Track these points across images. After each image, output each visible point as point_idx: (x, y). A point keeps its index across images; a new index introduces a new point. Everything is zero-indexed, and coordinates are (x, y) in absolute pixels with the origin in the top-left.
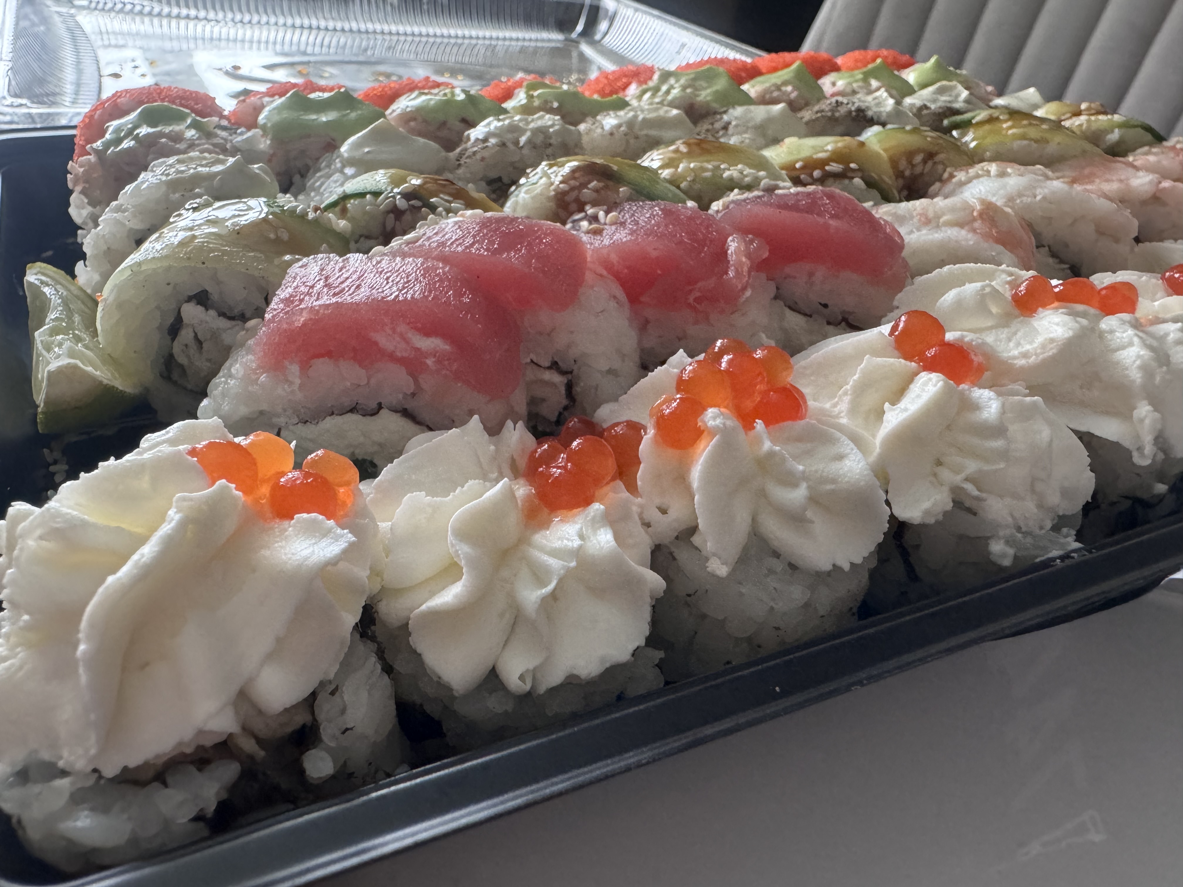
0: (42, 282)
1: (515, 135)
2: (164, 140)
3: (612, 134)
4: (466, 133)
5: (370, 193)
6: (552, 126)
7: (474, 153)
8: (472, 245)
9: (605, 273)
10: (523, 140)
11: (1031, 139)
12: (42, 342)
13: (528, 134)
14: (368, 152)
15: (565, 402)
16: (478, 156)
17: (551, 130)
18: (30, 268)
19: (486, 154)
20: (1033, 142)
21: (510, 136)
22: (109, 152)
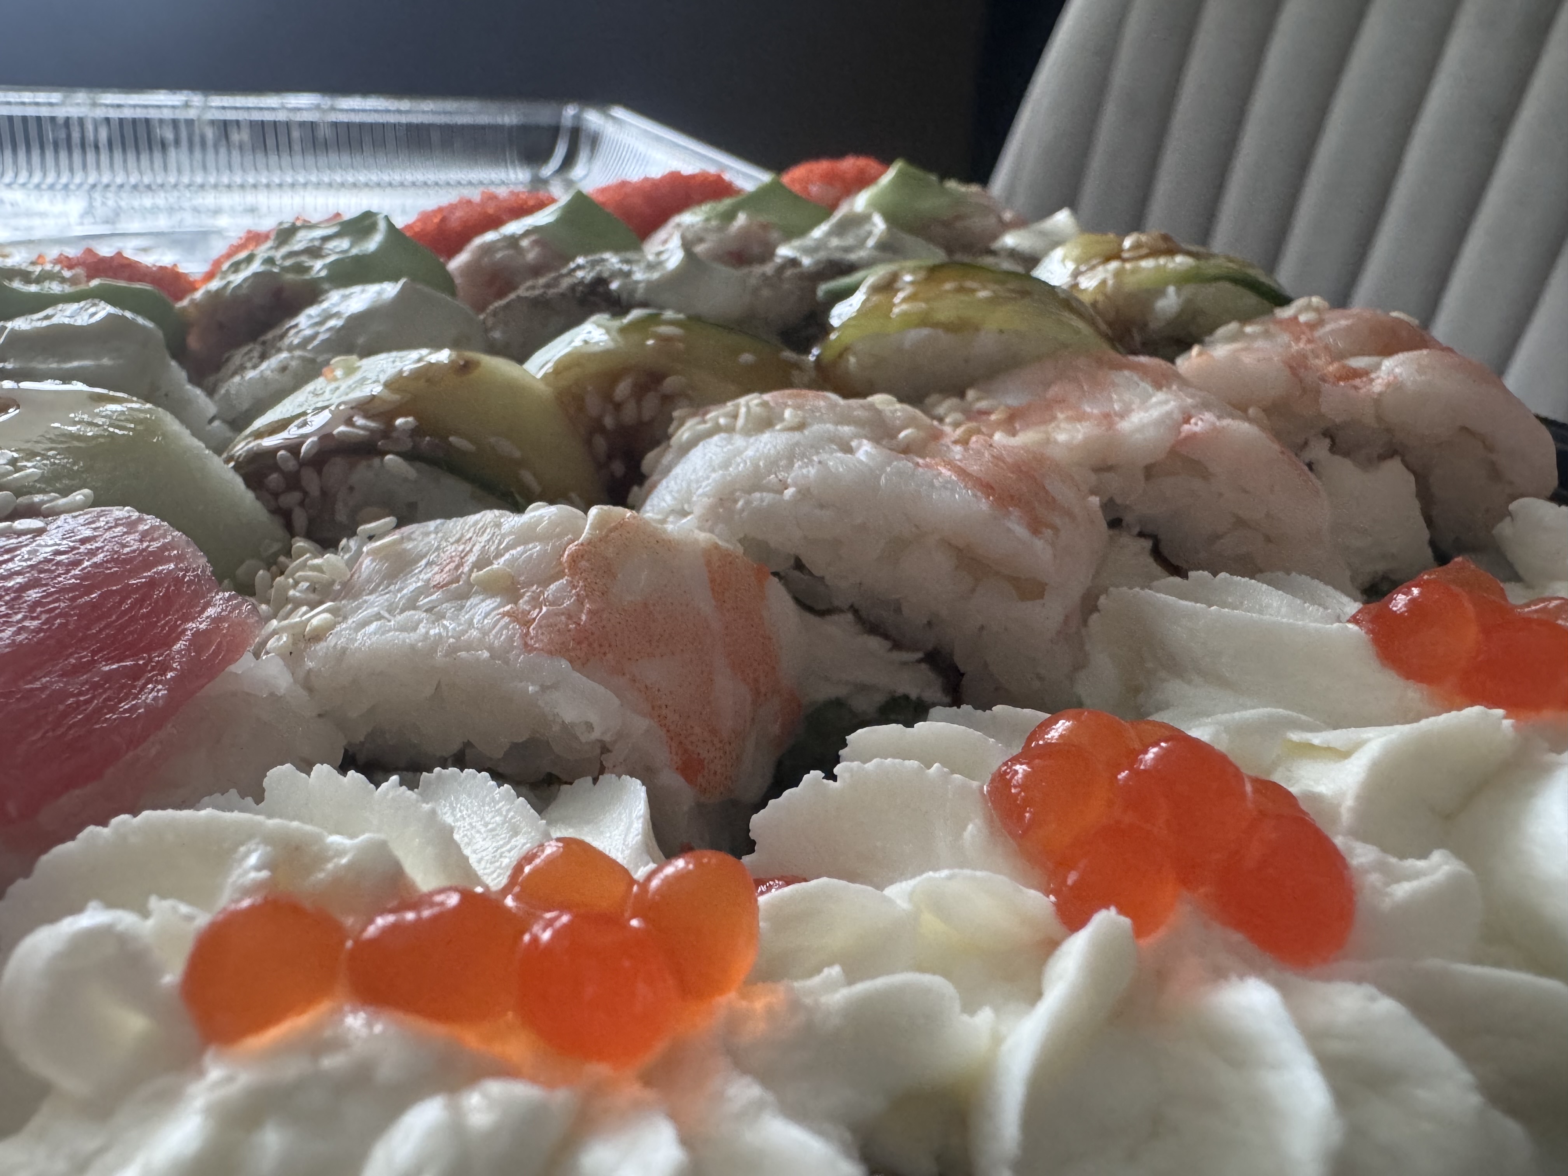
11: (936, 325)
20: (940, 332)
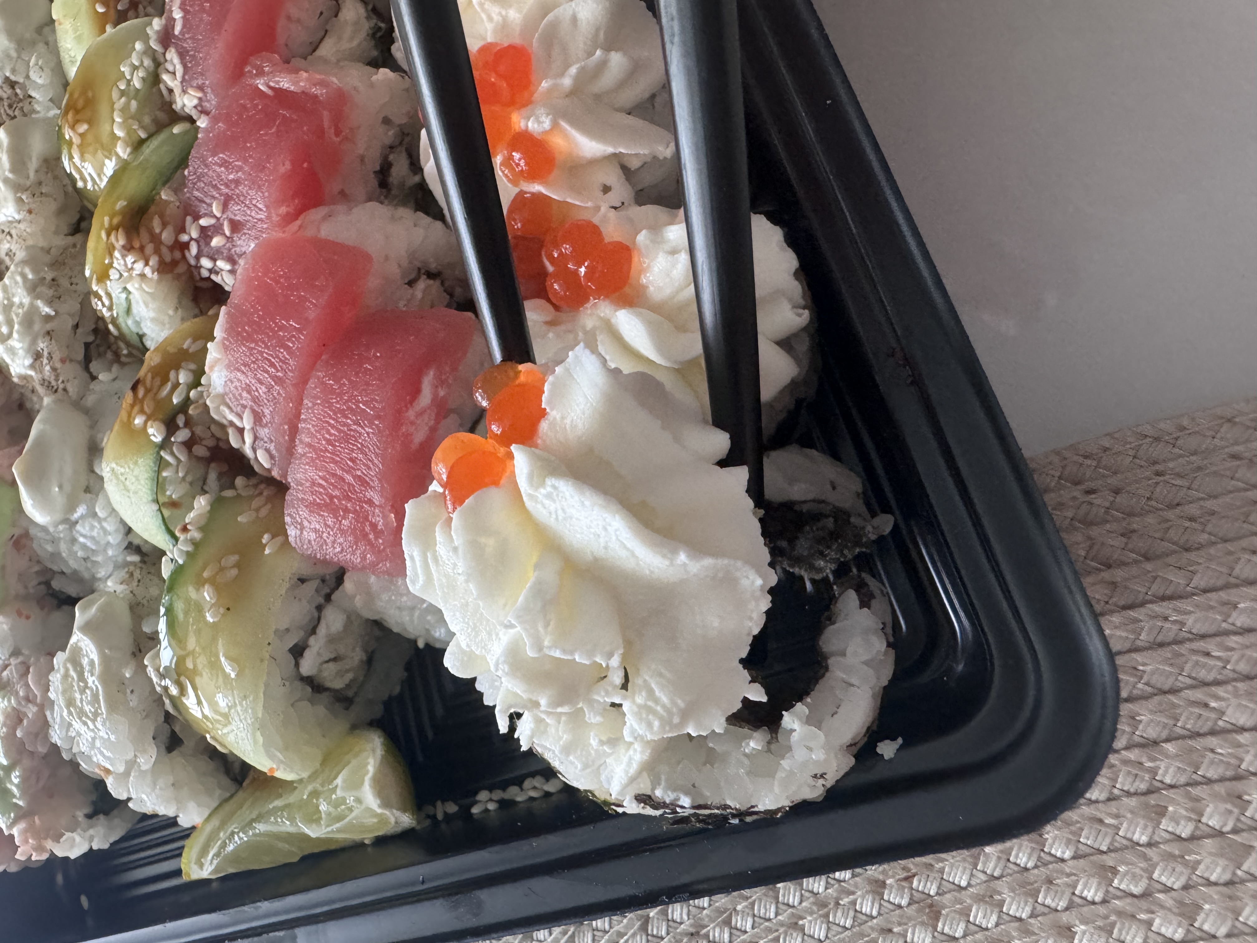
0: (217, 855)
1: (37, 319)
2: (19, 734)
3: (30, 212)
4: (15, 380)
5: (159, 472)
6: (24, 276)
7: (54, 369)
8: (287, 348)
9: (298, 222)
10: (47, 310)
12: (328, 826)
13: (39, 303)
14: (60, 487)
15: (438, 283)
16: (58, 365)
17: (30, 276)
18: (189, 876)
19: (57, 356)
21: (37, 327)
22: (21, 803)
